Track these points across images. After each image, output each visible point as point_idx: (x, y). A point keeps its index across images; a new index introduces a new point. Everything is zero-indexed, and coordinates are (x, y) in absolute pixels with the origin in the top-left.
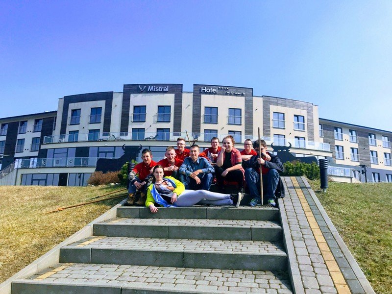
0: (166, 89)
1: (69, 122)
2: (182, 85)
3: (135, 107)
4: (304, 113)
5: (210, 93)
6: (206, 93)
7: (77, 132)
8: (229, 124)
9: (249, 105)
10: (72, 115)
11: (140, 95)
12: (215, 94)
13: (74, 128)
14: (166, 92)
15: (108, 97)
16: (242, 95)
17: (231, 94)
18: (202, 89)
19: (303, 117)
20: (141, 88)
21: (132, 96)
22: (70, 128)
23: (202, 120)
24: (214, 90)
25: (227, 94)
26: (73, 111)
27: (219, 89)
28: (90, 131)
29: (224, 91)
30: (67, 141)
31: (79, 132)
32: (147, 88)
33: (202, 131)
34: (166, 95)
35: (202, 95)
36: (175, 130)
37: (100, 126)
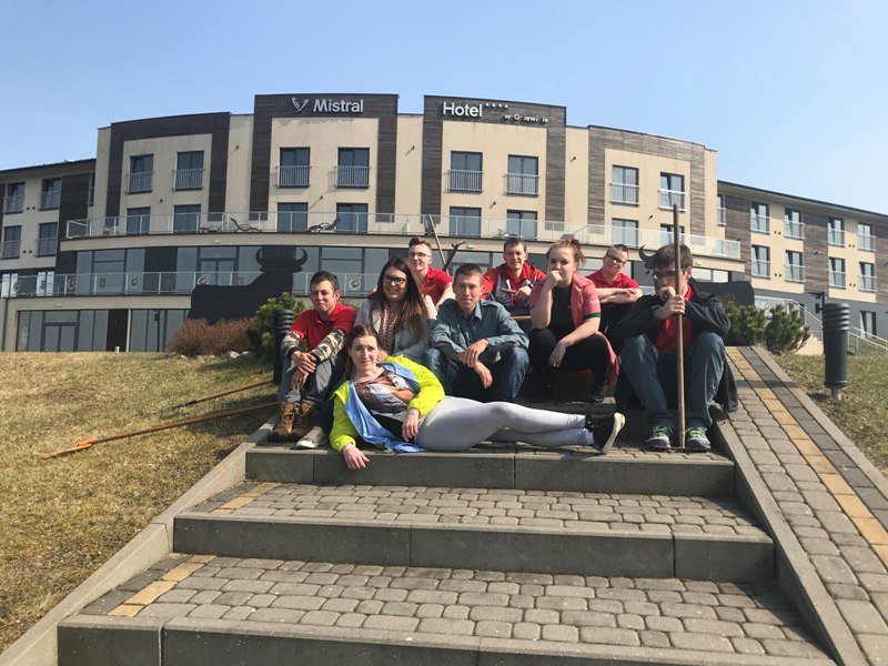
0: (359, 107)
1: (125, 187)
2: (395, 97)
3: (283, 150)
4: (683, 168)
5: (464, 118)
6: (455, 118)
7: (147, 210)
8: (509, 194)
9: (556, 148)
10: (133, 170)
11: (295, 122)
12: (477, 119)
13: (139, 201)
14: (358, 115)
15: (217, 125)
16: (541, 123)
17: (513, 121)
18: (445, 108)
19: (682, 177)
20: (297, 105)
21: (276, 123)
22: (128, 201)
23: (445, 183)
24: (473, 111)
25: (504, 121)
26: (135, 159)
27: (484, 107)
28: (178, 208)
29: (497, 112)
30: (124, 232)
31: (152, 211)
32: (311, 104)
33: (445, 210)
34: (357, 121)
35: (444, 122)
36: (379, 208)
37: (201, 198)
